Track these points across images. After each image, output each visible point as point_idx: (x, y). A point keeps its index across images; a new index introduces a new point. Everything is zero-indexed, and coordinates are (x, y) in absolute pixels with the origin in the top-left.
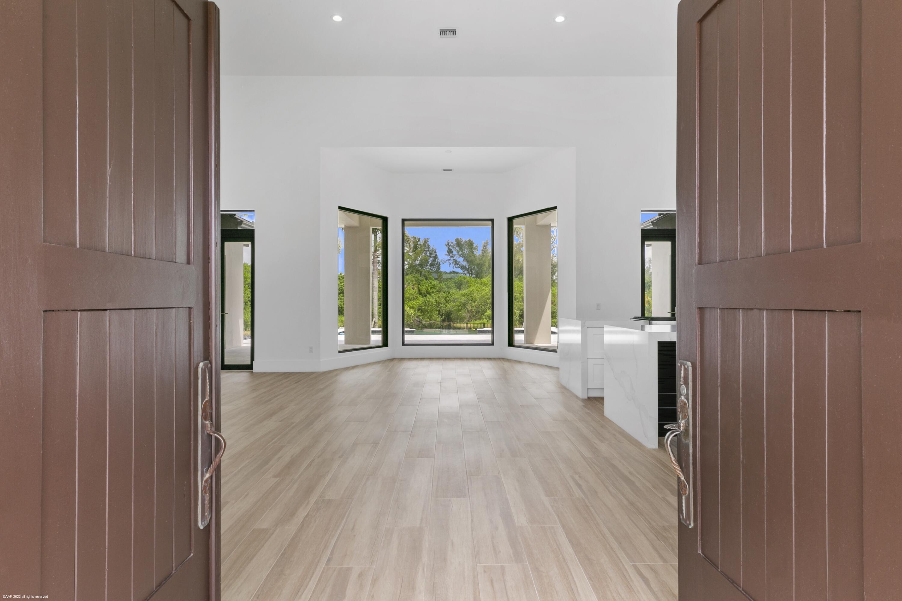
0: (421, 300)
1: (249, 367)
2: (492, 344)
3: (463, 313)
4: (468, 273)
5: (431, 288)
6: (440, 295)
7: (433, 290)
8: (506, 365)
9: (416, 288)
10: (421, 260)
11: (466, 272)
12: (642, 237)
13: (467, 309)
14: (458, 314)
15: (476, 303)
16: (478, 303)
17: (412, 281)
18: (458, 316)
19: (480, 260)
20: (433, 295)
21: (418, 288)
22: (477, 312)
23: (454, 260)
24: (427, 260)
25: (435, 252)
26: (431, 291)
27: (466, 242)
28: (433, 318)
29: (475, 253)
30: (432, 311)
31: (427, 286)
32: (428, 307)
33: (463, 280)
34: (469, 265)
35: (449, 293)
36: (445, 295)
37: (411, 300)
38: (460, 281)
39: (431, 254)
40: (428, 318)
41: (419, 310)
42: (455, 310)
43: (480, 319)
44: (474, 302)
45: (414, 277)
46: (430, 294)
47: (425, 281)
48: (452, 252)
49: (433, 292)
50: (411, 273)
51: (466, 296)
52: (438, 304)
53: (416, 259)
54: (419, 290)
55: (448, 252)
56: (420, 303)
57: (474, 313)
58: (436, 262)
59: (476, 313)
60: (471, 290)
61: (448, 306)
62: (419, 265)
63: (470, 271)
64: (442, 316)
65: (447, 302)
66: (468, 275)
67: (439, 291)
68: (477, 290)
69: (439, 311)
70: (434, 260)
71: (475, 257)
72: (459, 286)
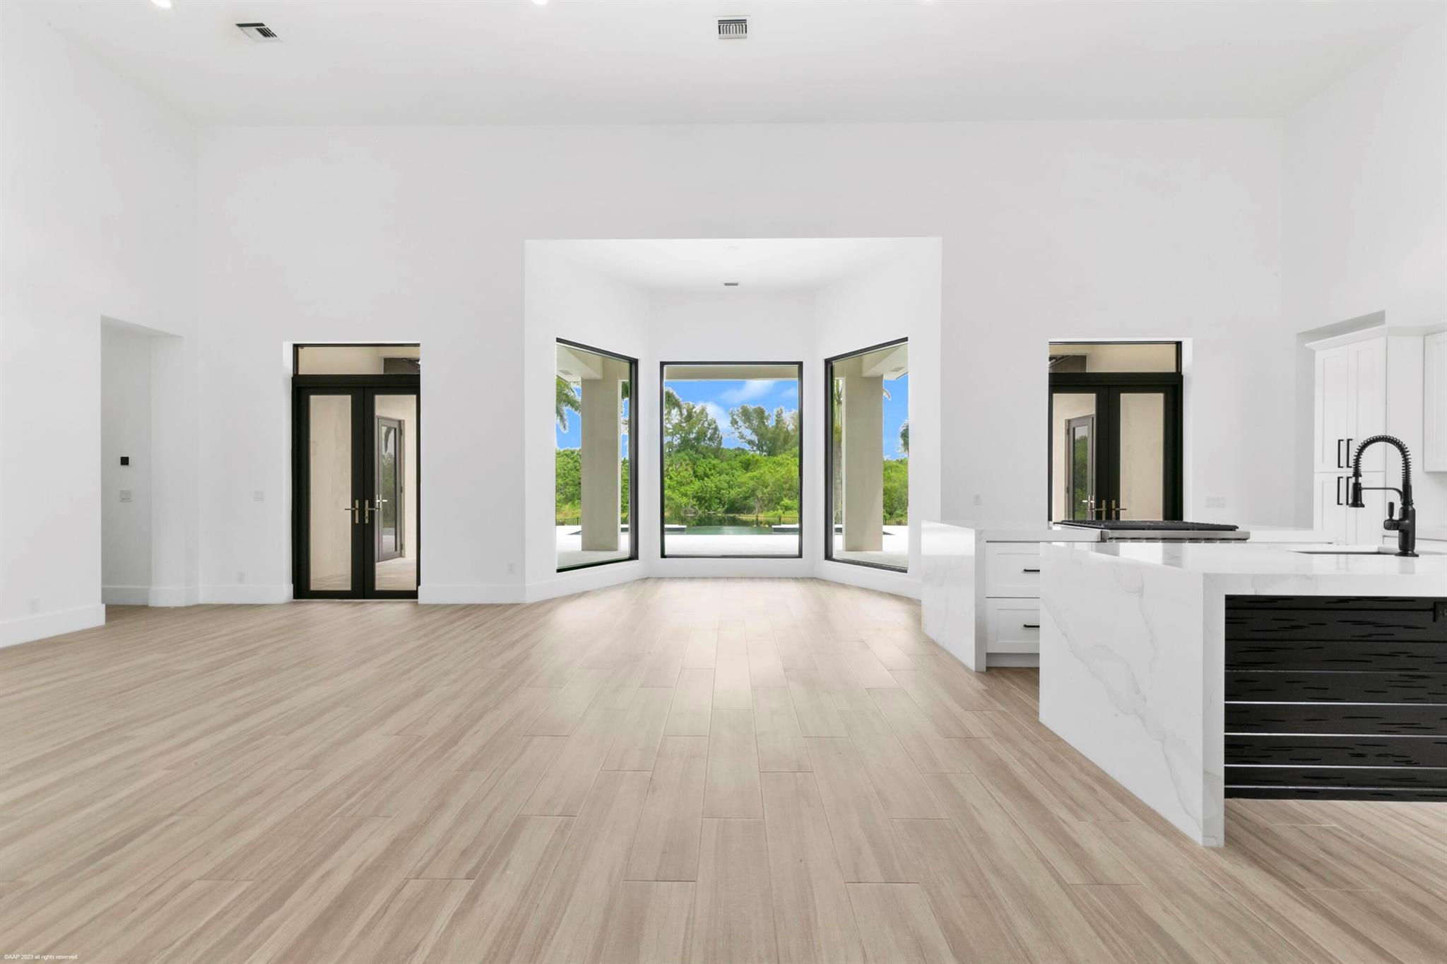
0: (697, 484)
1: (413, 595)
2: (800, 556)
3: (751, 502)
4: (759, 449)
5: (710, 469)
6: (722, 477)
7: (713, 472)
8: (824, 590)
9: (690, 470)
10: (697, 433)
11: (755, 448)
12: (1050, 386)
13: (757, 496)
14: (744, 502)
15: (769, 489)
16: (771, 488)
17: (685, 460)
18: (745, 505)
19: (773, 434)
20: (712, 477)
21: (694, 469)
22: (771, 501)
23: (739, 433)
24: (705, 433)
25: (715, 422)
26: (710, 473)
27: (755, 410)
28: (713, 508)
29: (766, 423)
30: (710, 499)
31: (705, 466)
32: (706, 494)
33: (751, 458)
34: (759, 440)
35: (733, 476)
36: (728, 478)
37: (684, 485)
38: (748, 460)
39: (709, 425)
40: (706, 508)
41: (694, 497)
42: (741, 498)
43: (774, 509)
44: (766, 487)
45: (687, 454)
46: (708, 477)
47: (702, 459)
48: (737, 423)
49: (712, 475)
50: (684, 450)
51: (755, 480)
52: (719, 489)
53: (690, 432)
54: (694, 472)
55: (732, 423)
56: (696, 488)
57: (766, 502)
58: (716, 436)
59: (769, 503)
60: (762, 471)
61: (732, 492)
62: (694, 439)
63: (760, 447)
64: (724, 506)
65: (731, 487)
66: (758, 452)
67: (720, 474)
68: (770, 472)
69: (720, 499)
70: (715, 433)
71: (766, 429)
72: (747, 466)
